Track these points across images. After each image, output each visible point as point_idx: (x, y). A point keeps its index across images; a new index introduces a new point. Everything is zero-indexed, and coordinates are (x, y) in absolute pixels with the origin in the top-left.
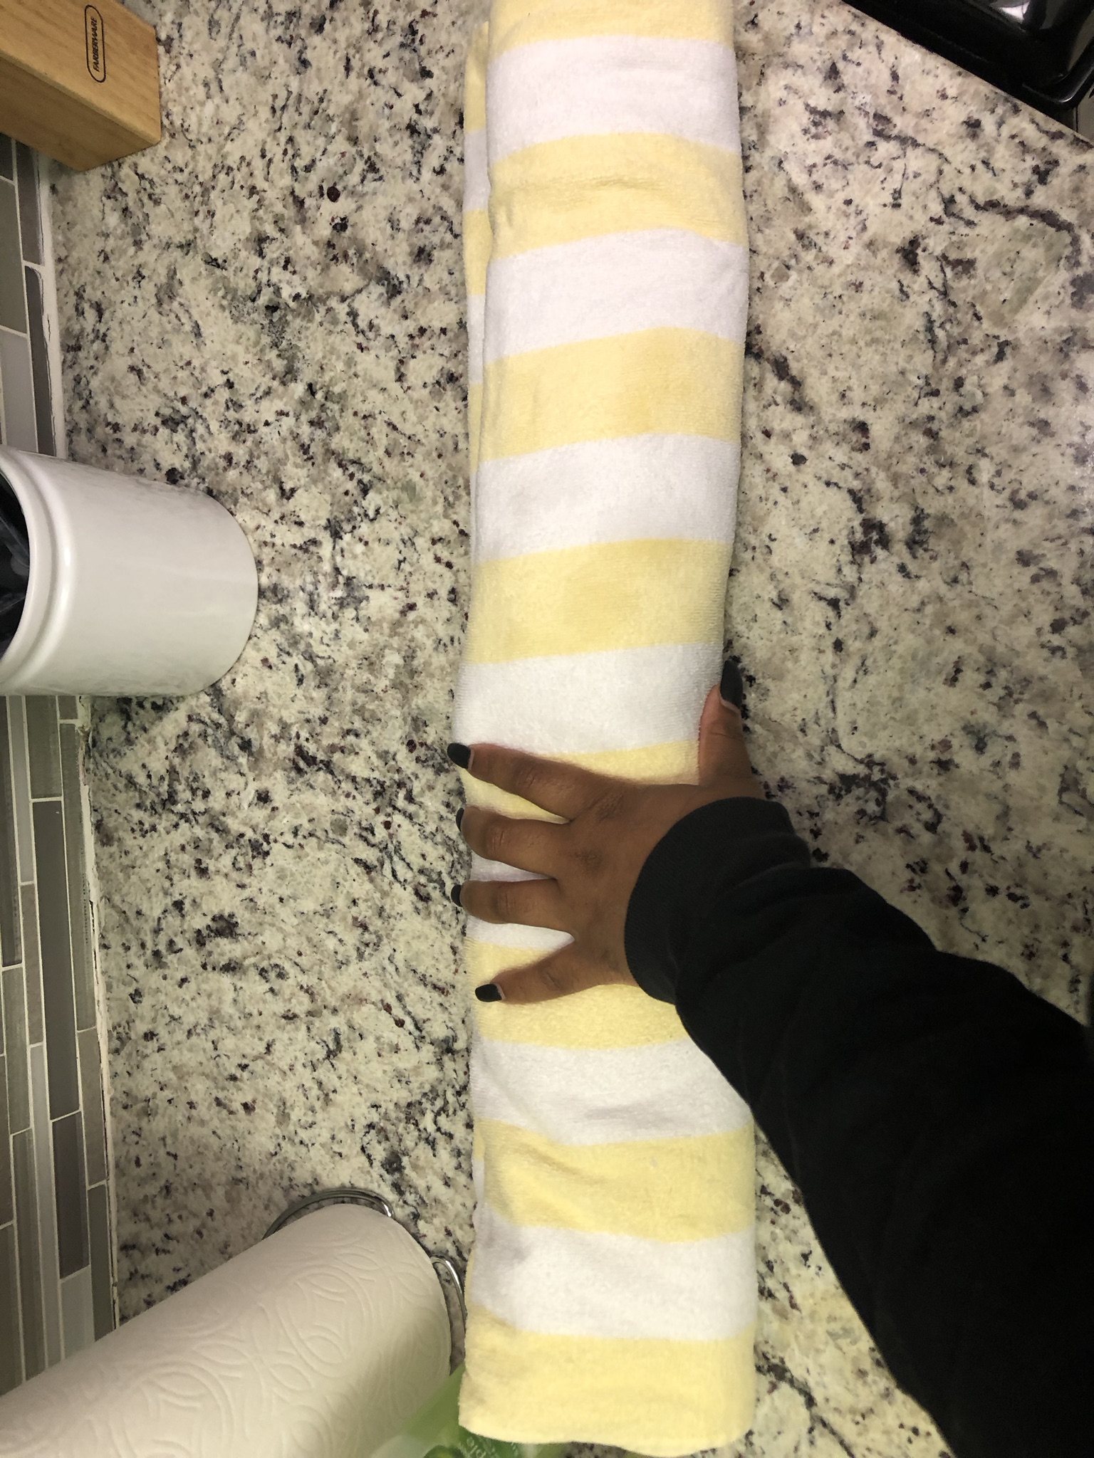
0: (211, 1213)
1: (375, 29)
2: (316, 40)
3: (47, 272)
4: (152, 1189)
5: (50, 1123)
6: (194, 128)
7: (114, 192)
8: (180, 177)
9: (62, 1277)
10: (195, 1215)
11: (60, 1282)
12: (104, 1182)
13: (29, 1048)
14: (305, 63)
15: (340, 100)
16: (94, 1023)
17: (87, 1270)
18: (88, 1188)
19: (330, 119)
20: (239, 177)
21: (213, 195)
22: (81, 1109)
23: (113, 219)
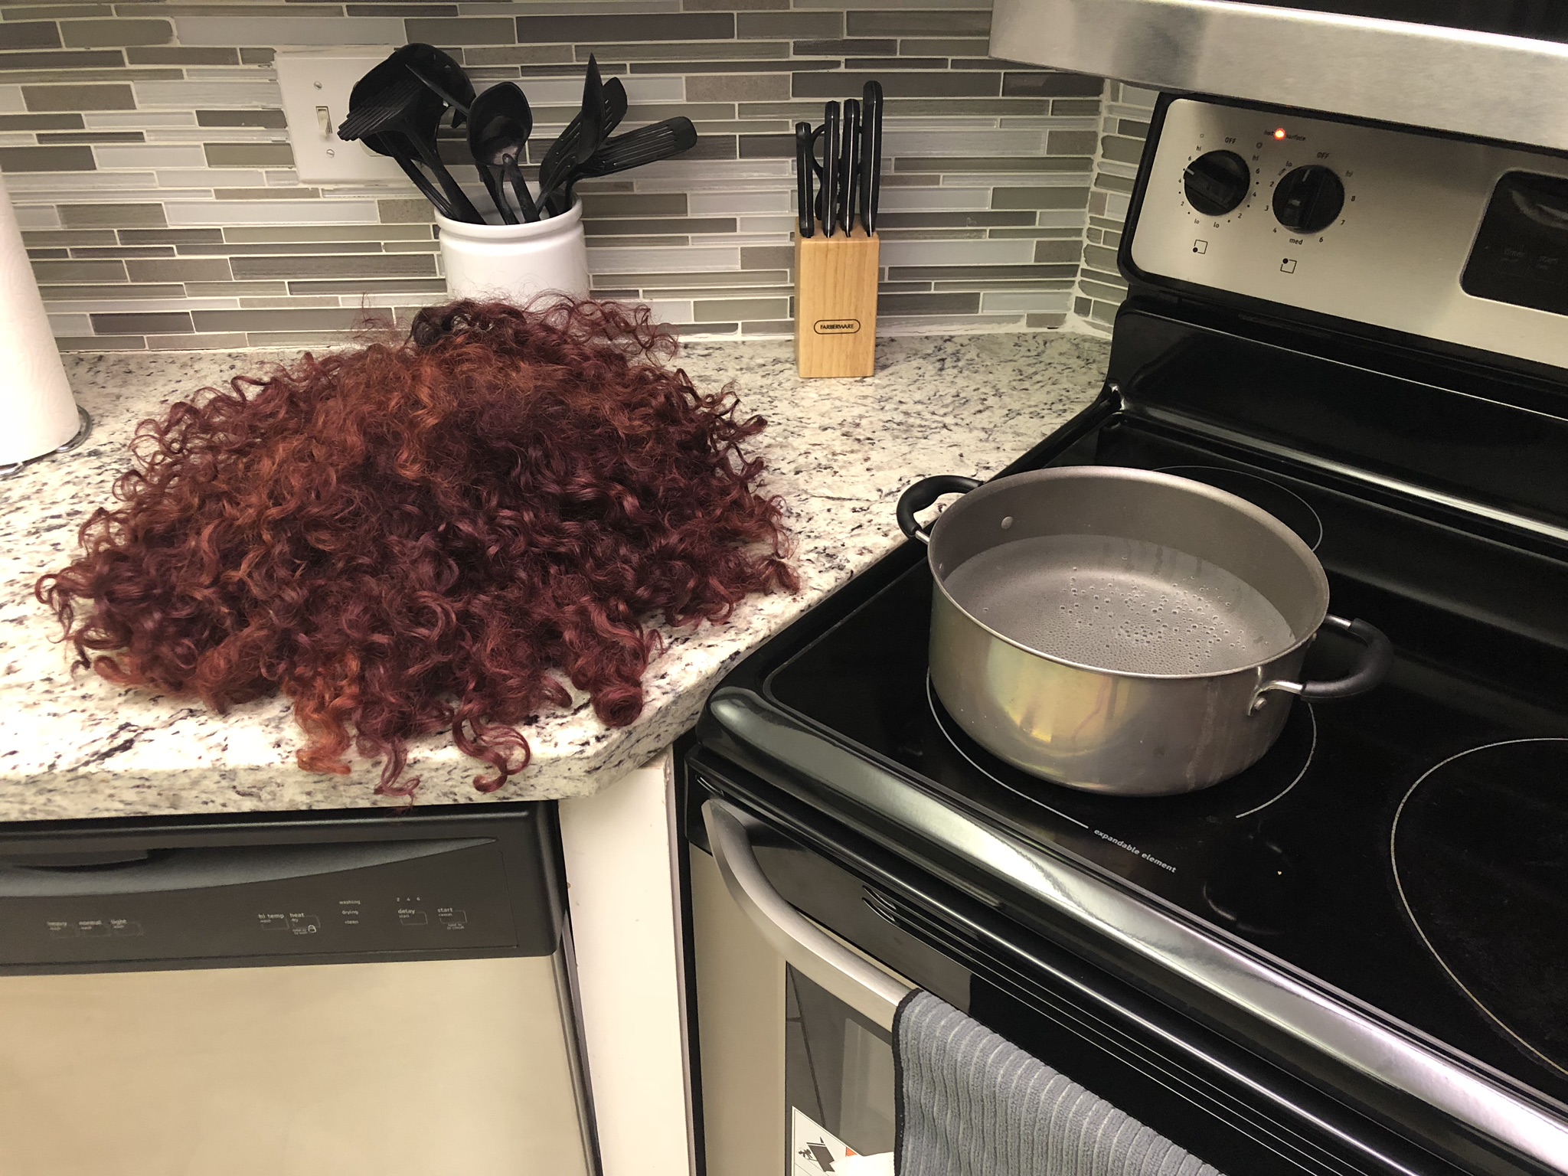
0: (103, 387)
1: (834, 454)
2: (838, 433)
3: (738, 336)
4: (132, 367)
5: (189, 311)
6: (804, 390)
7: (776, 361)
8: (775, 385)
9: (91, 315)
10: (105, 382)
11: (88, 314)
12: (147, 348)
13: (237, 298)
14: (826, 429)
15: (795, 441)
16: (251, 346)
17: (92, 333)
18: (145, 336)
19: (786, 438)
20: (767, 406)
21: (759, 396)
22: (197, 333)
23: (761, 361)
